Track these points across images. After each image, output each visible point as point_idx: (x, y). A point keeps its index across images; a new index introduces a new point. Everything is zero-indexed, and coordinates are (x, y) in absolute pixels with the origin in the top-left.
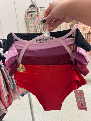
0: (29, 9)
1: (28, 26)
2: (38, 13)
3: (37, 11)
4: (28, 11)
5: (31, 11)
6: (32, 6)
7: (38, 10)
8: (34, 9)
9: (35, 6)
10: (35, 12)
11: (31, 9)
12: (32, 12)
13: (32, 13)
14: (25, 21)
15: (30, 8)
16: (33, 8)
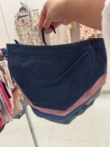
0: (19, 13)
1: (21, 34)
2: (30, 18)
3: (29, 15)
4: (18, 16)
5: (21, 15)
6: (23, 10)
7: (30, 13)
8: (25, 14)
9: (26, 10)
10: (27, 16)
11: (21, 13)
12: (23, 16)
13: (23, 18)
14: (16, 29)
15: (20, 11)
16: (25, 12)
